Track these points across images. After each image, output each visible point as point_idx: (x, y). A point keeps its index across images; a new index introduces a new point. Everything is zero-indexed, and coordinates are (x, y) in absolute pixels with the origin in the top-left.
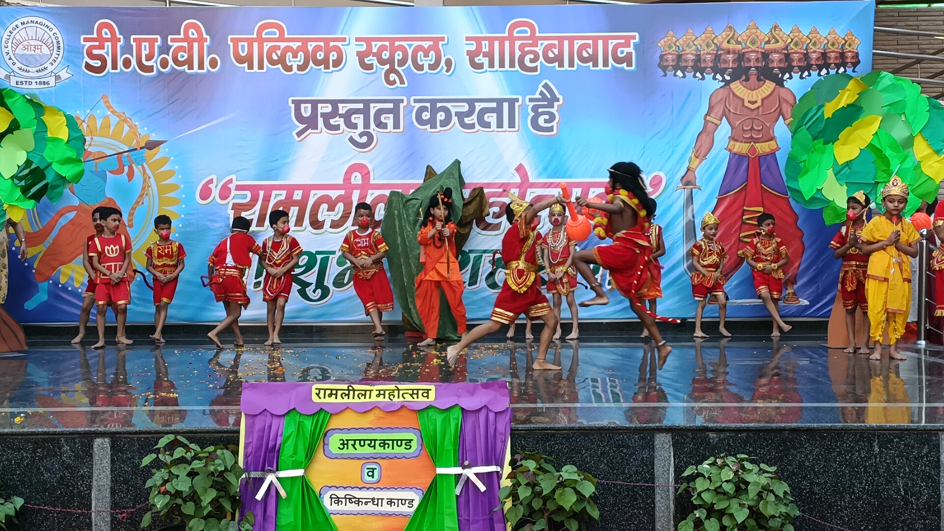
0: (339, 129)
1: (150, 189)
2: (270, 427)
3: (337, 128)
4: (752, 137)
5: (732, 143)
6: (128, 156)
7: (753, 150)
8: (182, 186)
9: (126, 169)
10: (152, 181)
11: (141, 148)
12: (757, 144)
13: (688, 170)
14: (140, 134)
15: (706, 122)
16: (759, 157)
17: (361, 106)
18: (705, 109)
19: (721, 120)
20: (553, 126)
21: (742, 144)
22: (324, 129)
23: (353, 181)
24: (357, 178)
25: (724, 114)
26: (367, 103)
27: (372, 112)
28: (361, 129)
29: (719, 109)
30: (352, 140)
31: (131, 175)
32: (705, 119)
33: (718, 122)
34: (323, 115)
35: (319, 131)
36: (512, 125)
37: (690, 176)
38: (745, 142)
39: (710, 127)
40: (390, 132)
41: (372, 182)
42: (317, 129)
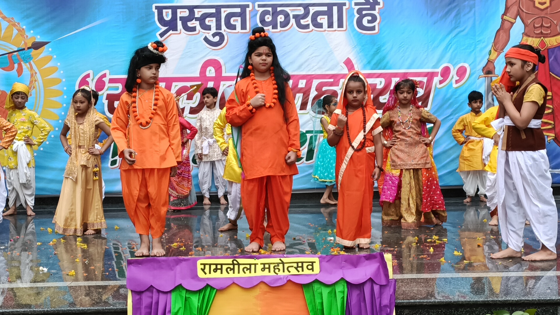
0: (195, 30)
1: (37, 82)
2: (157, 303)
3: (193, 29)
4: (541, 33)
5: (525, 38)
6: (17, 55)
7: (543, 43)
8: (64, 80)
9: (16, 66)
10: (38, 76)
11: (29, 48)
12: (546, 39)
13: (489, 61)
14: (27, 36)
15: (503, 21)
16: (548, 49)
17: (213, 11)
18: (502, 10)
19: (515, 19)
20: (375, 26)
21: (534, 39)
22: (183, 30)
23: (208, 74)
24: (211, 72)
25: (518, 14)
26: (218, 8)
27: (223, 15)
28: (214, 30)
29: (514, 10)
30: (206, 40)
31: (20, 71)
32: (502, 18)
33: (513, 21)
34: (181, 18)
35: (178, 32)
36: (340, 25)
37: (490, 67)
38: (536, 37)
39: (507, 25)
40: (238, 32)
41: (224, 74)
42: (177, 30)
